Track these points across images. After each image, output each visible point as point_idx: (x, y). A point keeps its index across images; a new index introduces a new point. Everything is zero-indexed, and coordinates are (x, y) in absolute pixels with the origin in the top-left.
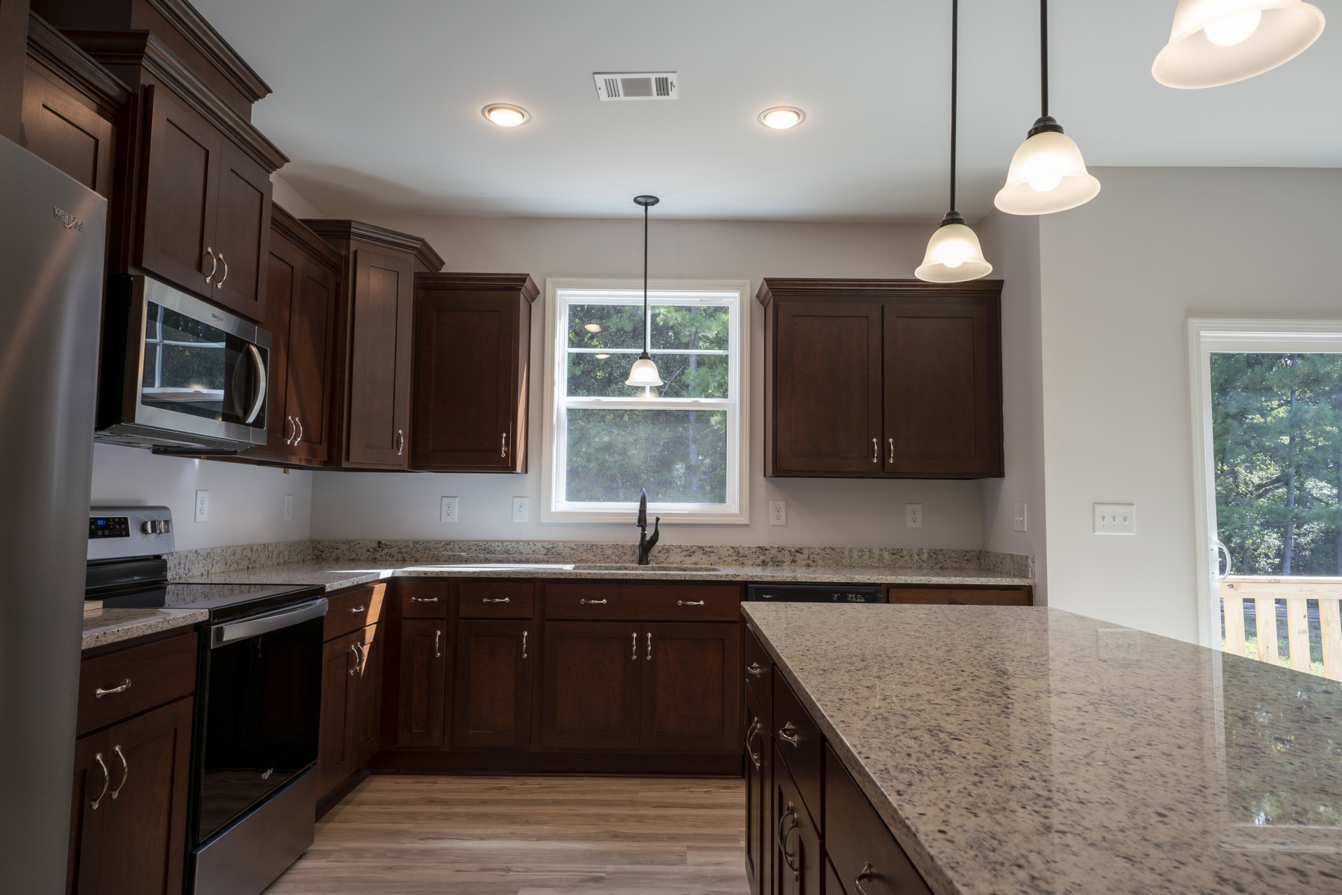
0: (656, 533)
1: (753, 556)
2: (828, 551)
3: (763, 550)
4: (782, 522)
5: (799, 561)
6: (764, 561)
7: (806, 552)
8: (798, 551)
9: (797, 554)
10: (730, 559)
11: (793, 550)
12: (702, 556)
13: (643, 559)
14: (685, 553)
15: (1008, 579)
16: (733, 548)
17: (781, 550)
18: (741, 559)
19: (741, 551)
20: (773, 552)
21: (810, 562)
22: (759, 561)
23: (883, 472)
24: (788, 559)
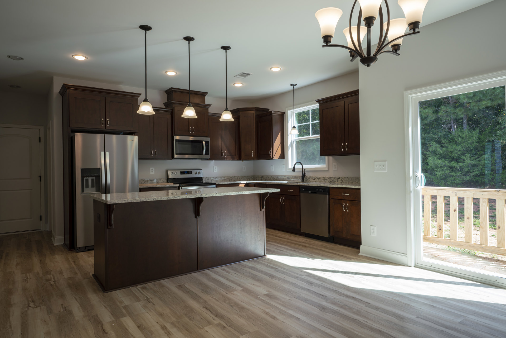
0: (305, 173)
1: (328, 180)
2: (346, 178)
3: (330, 178)
4: (336, 169)
5: (339, 181)
6: (331, 181)
7: (341, 178)
8: (339, 178)
9: (339, 179)
10: (323, 180)
11: (337, 178)
12: (317, 180)
13: (303, 180)
14: (313, 179)
15: (358, 186)
16: (324, 177)
17: (335, 178)
18: (325, 180)
19: (326, 178)
20: (333, 178)
21: (342, 181)
22: (329, 181)
23: (345, 154)
24: (336, 181)
